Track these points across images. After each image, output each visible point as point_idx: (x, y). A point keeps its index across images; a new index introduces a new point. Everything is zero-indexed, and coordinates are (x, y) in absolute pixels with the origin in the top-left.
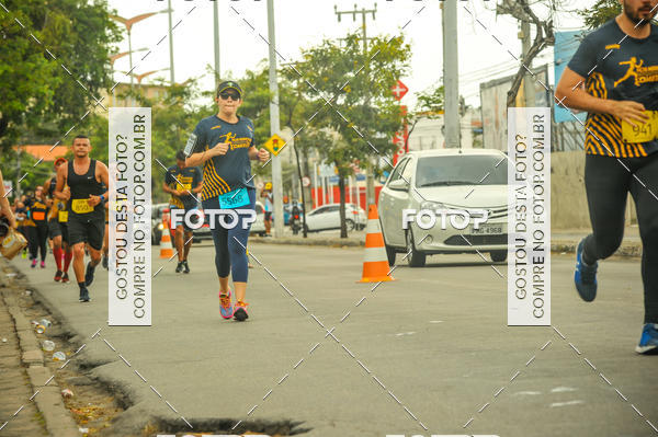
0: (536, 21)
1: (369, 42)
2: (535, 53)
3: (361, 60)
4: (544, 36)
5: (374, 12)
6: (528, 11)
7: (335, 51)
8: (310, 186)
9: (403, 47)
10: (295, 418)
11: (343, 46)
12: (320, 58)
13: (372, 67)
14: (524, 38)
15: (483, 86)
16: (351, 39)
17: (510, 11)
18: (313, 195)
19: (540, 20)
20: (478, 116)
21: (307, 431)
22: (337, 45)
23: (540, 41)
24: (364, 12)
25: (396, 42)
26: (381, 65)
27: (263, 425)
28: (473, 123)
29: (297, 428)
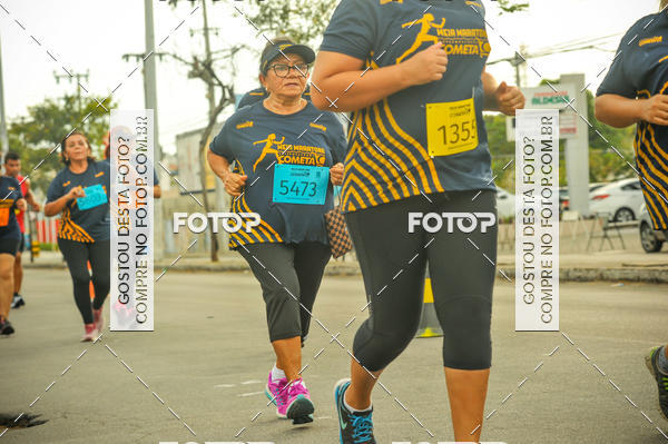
0: (220, 84)
1: (83, 101)
2: (220, 109)
3: (78, 117)
4: (227, 95)
5: (86, 76)
6: (213, 75)
7: (54, 108)
8: (36, 220)
9: (111, 104)
10: (32, 412)
11: (62, 104)
12: (43, 114)
13: (87, 121)
14: (211, 97)
15: (178, 137)
16: (69, 100)
17: (201, 75)
18: (37, 227)
19: (225, 84)
20: (174, 161)
21: (43, 422)
22: (55, 103)
23: (224, 100)
24: (78, 76)
25: (106, 101)
26: (94, 119)
27: (6, 419)
28: (171, 166)
29: (35, 420)
